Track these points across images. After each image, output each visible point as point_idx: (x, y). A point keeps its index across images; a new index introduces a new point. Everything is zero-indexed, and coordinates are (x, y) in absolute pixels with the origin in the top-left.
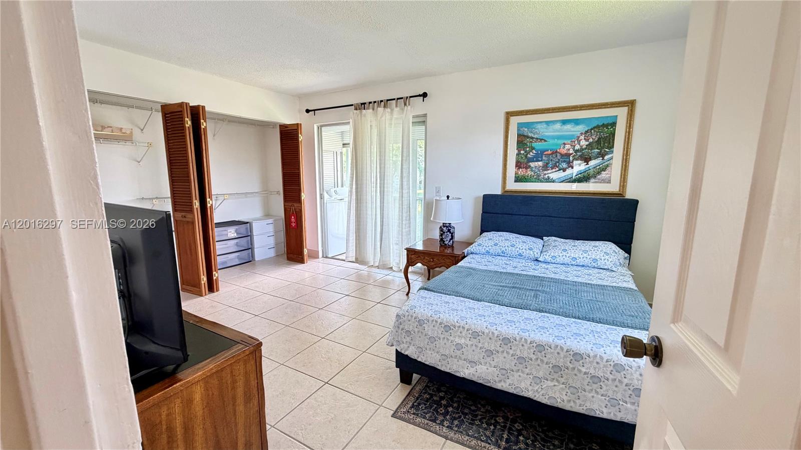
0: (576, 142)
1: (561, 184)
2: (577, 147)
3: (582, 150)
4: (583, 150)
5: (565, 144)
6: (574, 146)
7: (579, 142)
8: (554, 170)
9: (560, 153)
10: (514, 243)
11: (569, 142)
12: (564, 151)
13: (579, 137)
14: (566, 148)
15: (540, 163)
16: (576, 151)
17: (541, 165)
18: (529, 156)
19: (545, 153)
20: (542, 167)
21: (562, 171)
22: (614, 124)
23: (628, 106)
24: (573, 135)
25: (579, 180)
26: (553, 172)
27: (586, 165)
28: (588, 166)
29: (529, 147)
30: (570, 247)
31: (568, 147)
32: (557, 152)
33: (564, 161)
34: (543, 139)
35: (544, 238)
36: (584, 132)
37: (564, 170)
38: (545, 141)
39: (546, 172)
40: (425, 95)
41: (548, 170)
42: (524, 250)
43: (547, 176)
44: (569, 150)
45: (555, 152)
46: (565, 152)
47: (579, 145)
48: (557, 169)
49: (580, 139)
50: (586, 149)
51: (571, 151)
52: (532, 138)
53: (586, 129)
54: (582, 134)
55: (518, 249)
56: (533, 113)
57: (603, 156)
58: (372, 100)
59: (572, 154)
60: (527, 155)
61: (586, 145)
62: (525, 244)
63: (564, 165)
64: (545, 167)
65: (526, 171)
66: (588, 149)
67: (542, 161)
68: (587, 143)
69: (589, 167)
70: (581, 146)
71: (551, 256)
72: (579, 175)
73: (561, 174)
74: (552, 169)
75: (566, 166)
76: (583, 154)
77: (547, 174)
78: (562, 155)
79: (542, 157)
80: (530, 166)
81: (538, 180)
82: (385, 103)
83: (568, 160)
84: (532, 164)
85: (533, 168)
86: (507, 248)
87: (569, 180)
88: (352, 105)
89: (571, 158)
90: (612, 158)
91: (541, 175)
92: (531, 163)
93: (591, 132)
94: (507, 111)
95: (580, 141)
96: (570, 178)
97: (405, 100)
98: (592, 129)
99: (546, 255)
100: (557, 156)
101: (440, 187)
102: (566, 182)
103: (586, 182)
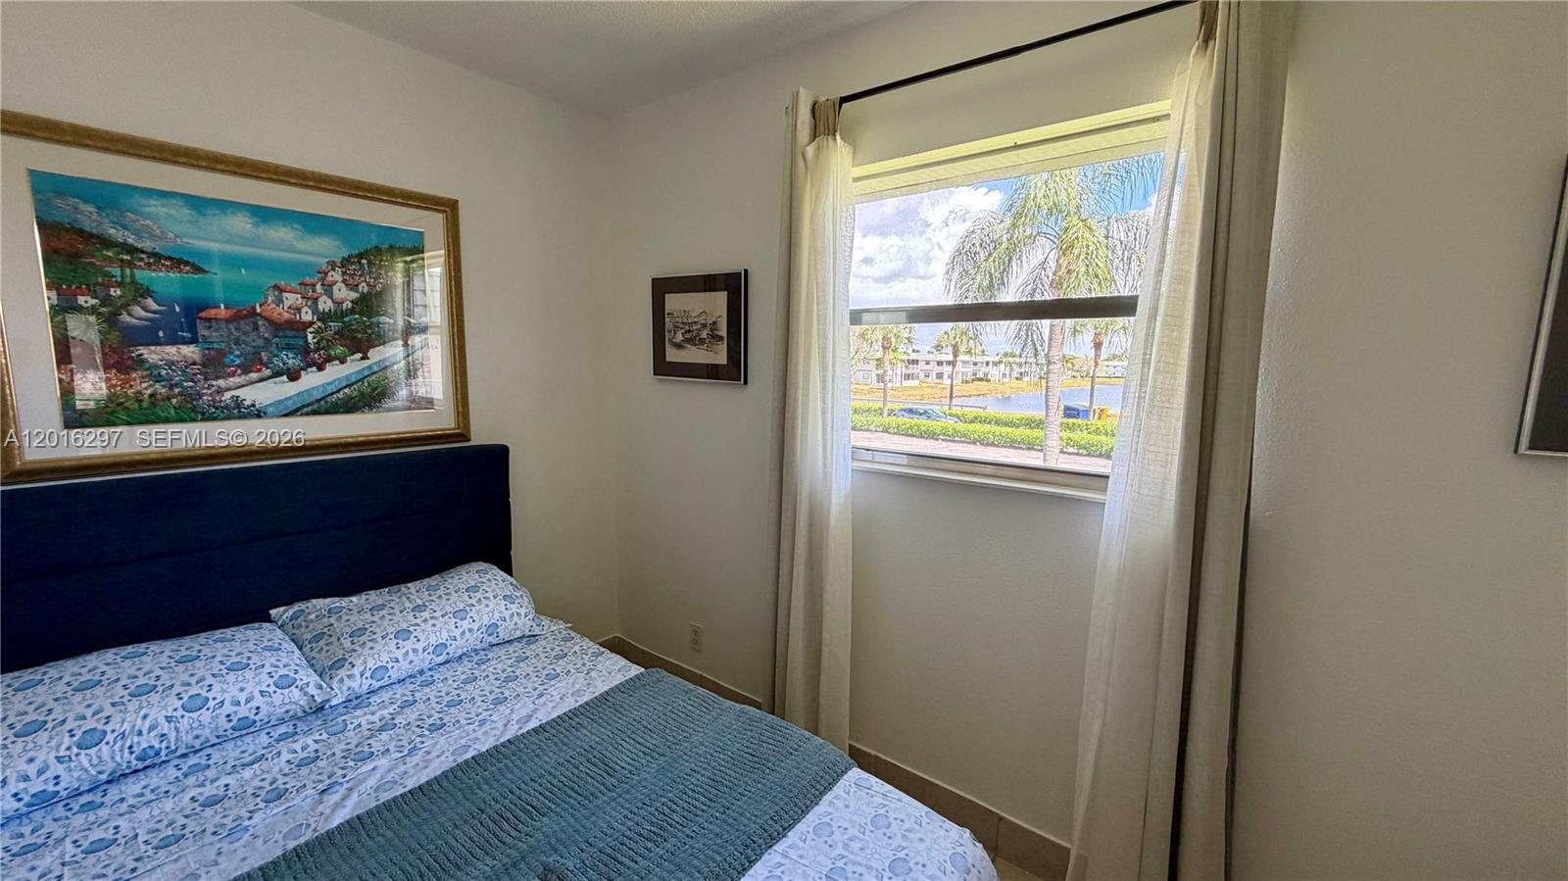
0: (319, 288)
1: (287, 419)
2: (325, 304)
3: (338, 314)
4: (344, 314)
5: (280, 290)
6: (316, 300)
7: (328, 289)
8: (254, 376)
9: (266, 319)
10: (194, 690)
11: (294, 285)
12: (282, 313)
13: (326, 274)
14: (287, 304)
15: (189, 351)
16: (324, 317)
17: (197, 357)
18: (125, 318)
19: (203, 314)
20: (204, 365)
21: (285, 378)
23: (446, 211)
24: (307, 265)
25: (349, 406)
26: (252, 383)
27: (362, 359)
28: (366, 363)
29: (120, 285)
30: (410, 616)
31: (291, 299)
32: (253, 313)
33: (289, 347)
34: (187, 263)
35: (273, 612)
36: (338, 261)
37: (294, 376)
38: (198, 270)
39: (221, 383)
41: (233, 374)
42: (258, 701)
43: (228, 395)
44: (299, 310)
45: (245, 316)
46: (286, 316)
47: (331, 297)
48: (268, 372)
49: (330, 279)
50: (352, 311)
51: (307, 316)
52: (133, 250)
53: (345, 253)
54: (333, 265)
55: (228, 708)
56: (120, 147)
59: (311, 324)
60: (115, 314)
61: (352, 302)
62: (249, 674)
63: (292, 360)
64: (214, 365)
65: (126, 382)
66: (361, 314)
67: (194, 341)
68: (354, 295)
69: (370, 367)
70: (339, 303)
71: (368, 674)
72: (346, 390)
73: (282, 390)
74: (246, 372)
75: (297, 362)
76: (347, 326)
77: (229, 389)
78: (278, 327)
79: (193, 329)
80: (141, 362)
81: (191, 411)
83: (301, 342)
84: (152, 354)
85: (157, 367)
86: (165, 727)
87: (315, 406)
89: (310, 337)
91: (200, 396)
92: (143, 350)
93: (360, 263)
95: (331, 286)
96: (318, 401)
98: (361, 256)
99: (350, 676)
100: (256, 328)
102: (307, 414)
103: (371, 408)
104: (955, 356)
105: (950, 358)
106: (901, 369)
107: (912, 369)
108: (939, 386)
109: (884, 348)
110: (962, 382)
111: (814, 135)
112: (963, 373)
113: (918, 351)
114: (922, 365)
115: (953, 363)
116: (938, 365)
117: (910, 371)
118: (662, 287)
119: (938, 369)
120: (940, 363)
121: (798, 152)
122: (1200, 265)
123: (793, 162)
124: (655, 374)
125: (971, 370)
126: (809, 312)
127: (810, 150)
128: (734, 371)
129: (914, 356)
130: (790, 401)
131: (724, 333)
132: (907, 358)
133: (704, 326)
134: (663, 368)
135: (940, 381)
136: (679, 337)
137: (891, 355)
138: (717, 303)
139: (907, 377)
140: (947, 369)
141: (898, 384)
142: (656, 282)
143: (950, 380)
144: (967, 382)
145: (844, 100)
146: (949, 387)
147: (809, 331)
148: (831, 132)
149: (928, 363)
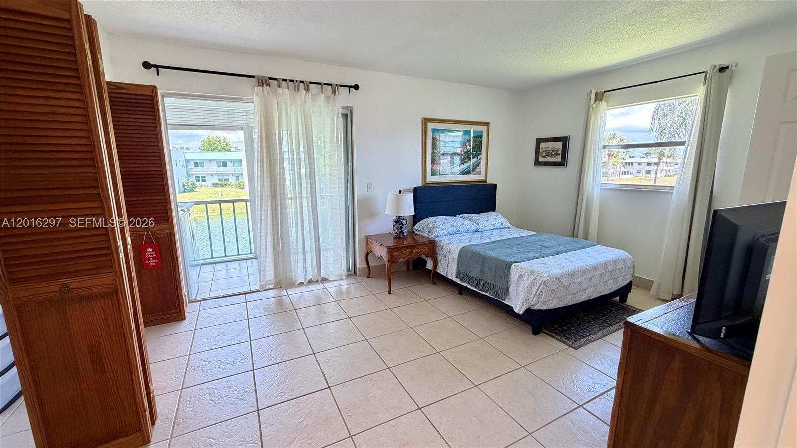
6: (464, 149)
7: (466, 146)
22: (481, 136)
23: (486, 125)
27: (470, 162)
36: (468, 140)
40: (356, 87)
49: (467, 144)
57: (477, 157)
58: (289, 78)
68: (470, 148)
70: (468, 150)
72: (467, 169)
82: (307, 85)
88: (253, 77)
90: (480, 159)
94: (423, 117)
96: (463, 172)
97: (335, 88)
101: (371, 183)
104: (659, 159)
105: (656, 161)
106: (620, 168)
107: (627, 169)
108: (647, 179)
109: (609, 156)
110: (666, 176)
111: (596, 101)
112: (666, 170)
113: (633, 157)
114: (635, 166)
115: (657, 164)
116: (647, 165)
117: (626, 170)
118: (539, 141)
119: (648, 168)
120: (649, 164)
121: (591, 106)
122: (699, 134)
123: (589, 107)
124: (535, 165)
125: (673, 168)
126: (591, 146)
127: (594, 106)
128: (563, 164)
129: (630, 161)
130: (583, 170)
131: (560, 153)
132: (624, 161)
133: (554, 151)
134: (537, 163)
135: (648, 175)
136: (545, 154)
137: (613, 160)
138: (559, 145)
139: (624, 173)
140: (653, 168)
141: (617, 178)
142: (537, 139)
143: (654, 175)
144: (669, 176)
145: (605, 92)
146: (653, 179)
147: (590, 152)
148: (601, 100)
149: (640, 164)
